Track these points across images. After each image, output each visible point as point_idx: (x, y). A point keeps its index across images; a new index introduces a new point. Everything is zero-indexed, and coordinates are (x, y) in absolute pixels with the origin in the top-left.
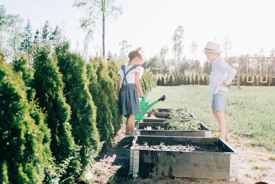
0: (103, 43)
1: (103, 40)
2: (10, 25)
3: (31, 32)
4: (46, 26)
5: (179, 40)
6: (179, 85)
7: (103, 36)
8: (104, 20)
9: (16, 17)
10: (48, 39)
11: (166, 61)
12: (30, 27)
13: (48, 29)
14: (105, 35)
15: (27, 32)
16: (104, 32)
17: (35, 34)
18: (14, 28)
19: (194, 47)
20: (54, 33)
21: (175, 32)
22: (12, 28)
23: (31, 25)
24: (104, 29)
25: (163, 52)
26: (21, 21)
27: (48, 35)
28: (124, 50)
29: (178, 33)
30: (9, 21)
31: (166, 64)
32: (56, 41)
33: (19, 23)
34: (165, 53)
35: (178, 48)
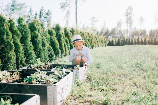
0: (76, 18)
1: (76, 16)
2: (19, 10)
3: (32, 14)
4: (42, 10)
5: (130, 16)
6: (124, 45)
7: (76, 14)
8: (76, 3)
9: (23, 5)
10: (43, 18)
11: (122, 30)
12: (32, 11)
13: (43, 12)
14: (77, 13)
15: (30, 14)
16: (76, 11)
17: (35, 15)
18: (22, 12)
19: (142, 20)
20: (47, 14)
21: (127, 10)
22: (20, 12)
23: (32, 10)
24: (76, 9)
25: (119, 24)
26: (26, 7)
27: (43, 15)
28: (93, 23)
29: (129, 11)
30: (19, 7)
31: (123, 32)
32: (48, 19)
33: (25, 8)
34: (120, 25)
35: (129, 21)
